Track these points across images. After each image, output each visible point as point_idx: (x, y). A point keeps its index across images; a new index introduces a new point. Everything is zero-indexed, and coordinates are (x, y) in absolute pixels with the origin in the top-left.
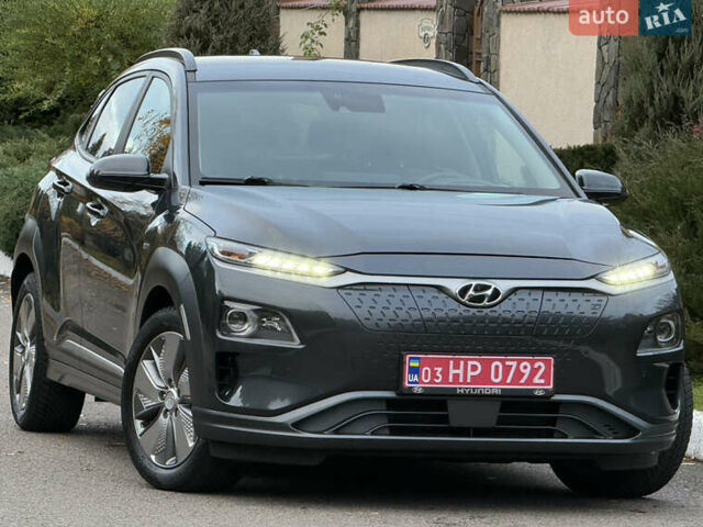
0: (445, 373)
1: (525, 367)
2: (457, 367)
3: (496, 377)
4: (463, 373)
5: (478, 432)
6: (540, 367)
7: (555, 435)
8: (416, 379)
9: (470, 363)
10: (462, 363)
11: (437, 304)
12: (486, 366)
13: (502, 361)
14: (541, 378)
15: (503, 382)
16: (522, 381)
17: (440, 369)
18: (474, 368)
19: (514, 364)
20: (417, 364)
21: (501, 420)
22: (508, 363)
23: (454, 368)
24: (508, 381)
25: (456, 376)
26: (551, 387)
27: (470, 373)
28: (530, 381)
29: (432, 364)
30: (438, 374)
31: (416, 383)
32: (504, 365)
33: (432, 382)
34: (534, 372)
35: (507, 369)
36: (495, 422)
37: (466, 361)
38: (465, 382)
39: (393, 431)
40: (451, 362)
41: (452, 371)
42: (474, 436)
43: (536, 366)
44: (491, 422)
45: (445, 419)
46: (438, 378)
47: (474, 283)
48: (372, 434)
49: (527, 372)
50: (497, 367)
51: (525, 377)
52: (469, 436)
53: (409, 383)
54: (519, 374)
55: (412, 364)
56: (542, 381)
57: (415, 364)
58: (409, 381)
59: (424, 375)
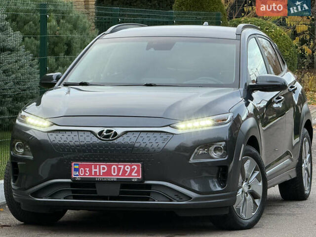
0: (90, 171)
1: (128, 168)
2: (95, 168)
3: (114, 172)
4: (98, 171)
5: (112, 198)
6: (134, 168)
7: (150, 200)
8: (77, 174)
9: (102, 166)
10: (98, 166)
11: (88, 139)
12: (109, 167)
13: (117, 165)
14: (135, 173)
15: (118, 175)
16: (127, 175)
17: (88, 169)
18: (104, 169)
19: (122, 167)
20: (78, 167)
21: (121, 193)
22: (119, 166)
23: (94, 169)
24: (120, 175)
25: (96, 172)
26: (140, 177)
27: (102, 171)
28: (130, 174)
29: (85, 167)
30: (87, 171)
31: (77, 175)
32: (118, 167)
33: (84, 175)
34: (132, 170)
35: (119, 169)
36: (118, 194)
37: (100, 165)
38: (100, 175)
39: (75, 198)
40: (93, 166)
41: (94, 170)
42: (110, 200)
43: (133, 167)
44: (117, 194)
45: (95, 192)
46: (87, 173)
47: (106, 129)
48: (64, 199)
49: (129, 170)
50: (114, 168)
51: (128, 173)
52: (107, 200)
53: (74, 175)
54: (125, 172)
55: (75, 167)
56: (136, 175)
57: (77, 167)
58: (74, 174)
59: (81, 171)
